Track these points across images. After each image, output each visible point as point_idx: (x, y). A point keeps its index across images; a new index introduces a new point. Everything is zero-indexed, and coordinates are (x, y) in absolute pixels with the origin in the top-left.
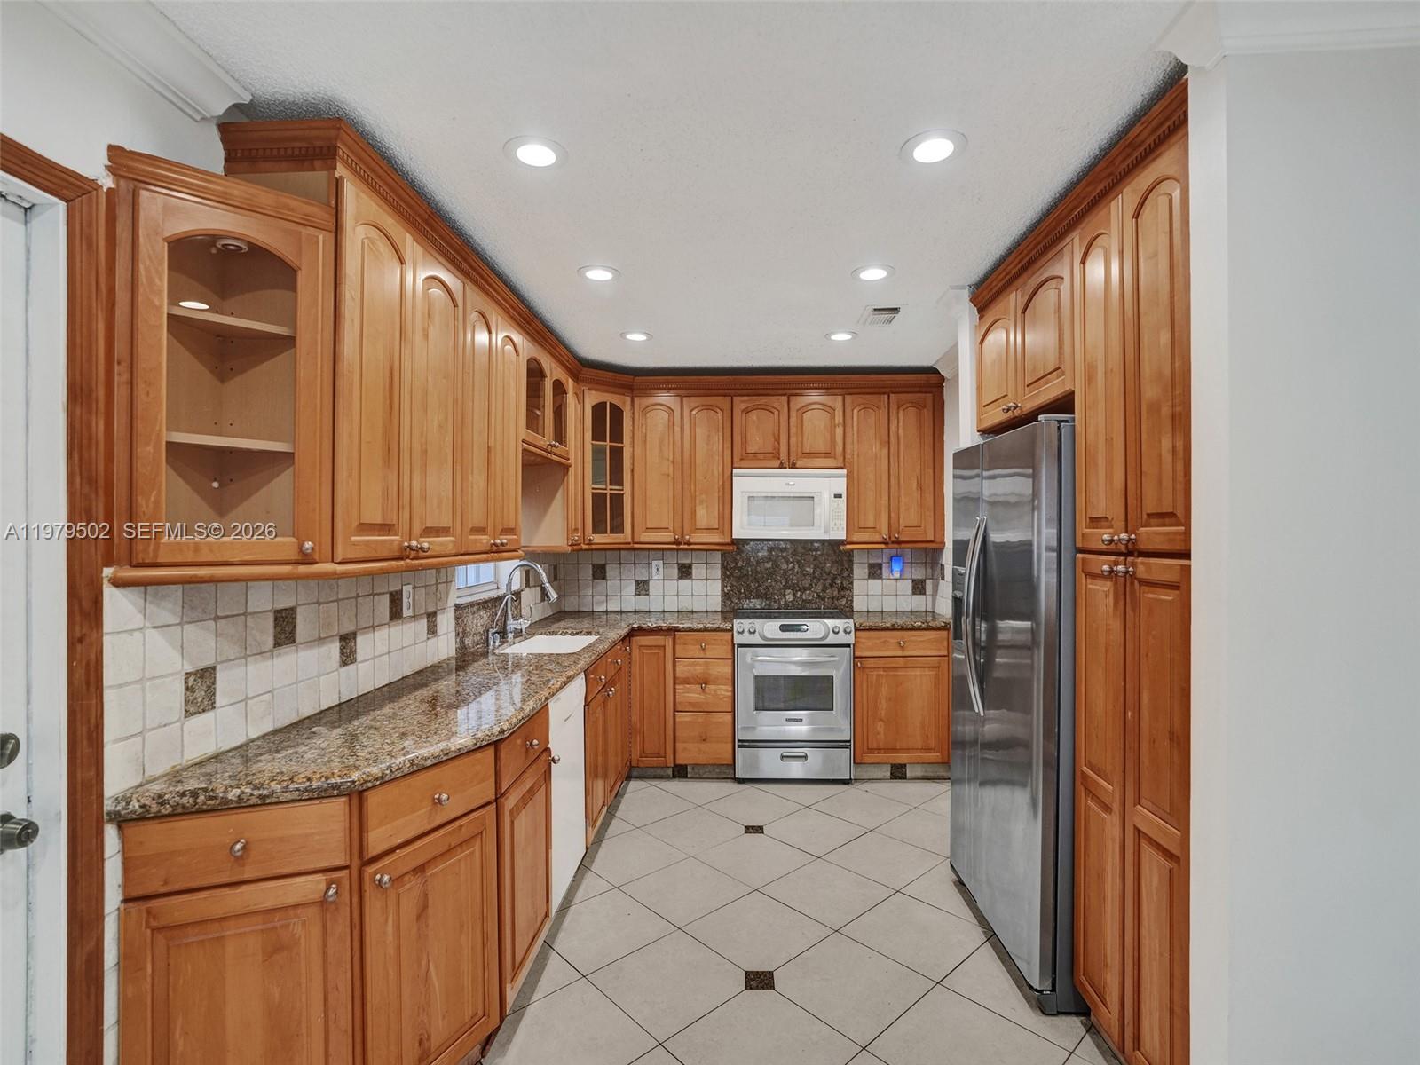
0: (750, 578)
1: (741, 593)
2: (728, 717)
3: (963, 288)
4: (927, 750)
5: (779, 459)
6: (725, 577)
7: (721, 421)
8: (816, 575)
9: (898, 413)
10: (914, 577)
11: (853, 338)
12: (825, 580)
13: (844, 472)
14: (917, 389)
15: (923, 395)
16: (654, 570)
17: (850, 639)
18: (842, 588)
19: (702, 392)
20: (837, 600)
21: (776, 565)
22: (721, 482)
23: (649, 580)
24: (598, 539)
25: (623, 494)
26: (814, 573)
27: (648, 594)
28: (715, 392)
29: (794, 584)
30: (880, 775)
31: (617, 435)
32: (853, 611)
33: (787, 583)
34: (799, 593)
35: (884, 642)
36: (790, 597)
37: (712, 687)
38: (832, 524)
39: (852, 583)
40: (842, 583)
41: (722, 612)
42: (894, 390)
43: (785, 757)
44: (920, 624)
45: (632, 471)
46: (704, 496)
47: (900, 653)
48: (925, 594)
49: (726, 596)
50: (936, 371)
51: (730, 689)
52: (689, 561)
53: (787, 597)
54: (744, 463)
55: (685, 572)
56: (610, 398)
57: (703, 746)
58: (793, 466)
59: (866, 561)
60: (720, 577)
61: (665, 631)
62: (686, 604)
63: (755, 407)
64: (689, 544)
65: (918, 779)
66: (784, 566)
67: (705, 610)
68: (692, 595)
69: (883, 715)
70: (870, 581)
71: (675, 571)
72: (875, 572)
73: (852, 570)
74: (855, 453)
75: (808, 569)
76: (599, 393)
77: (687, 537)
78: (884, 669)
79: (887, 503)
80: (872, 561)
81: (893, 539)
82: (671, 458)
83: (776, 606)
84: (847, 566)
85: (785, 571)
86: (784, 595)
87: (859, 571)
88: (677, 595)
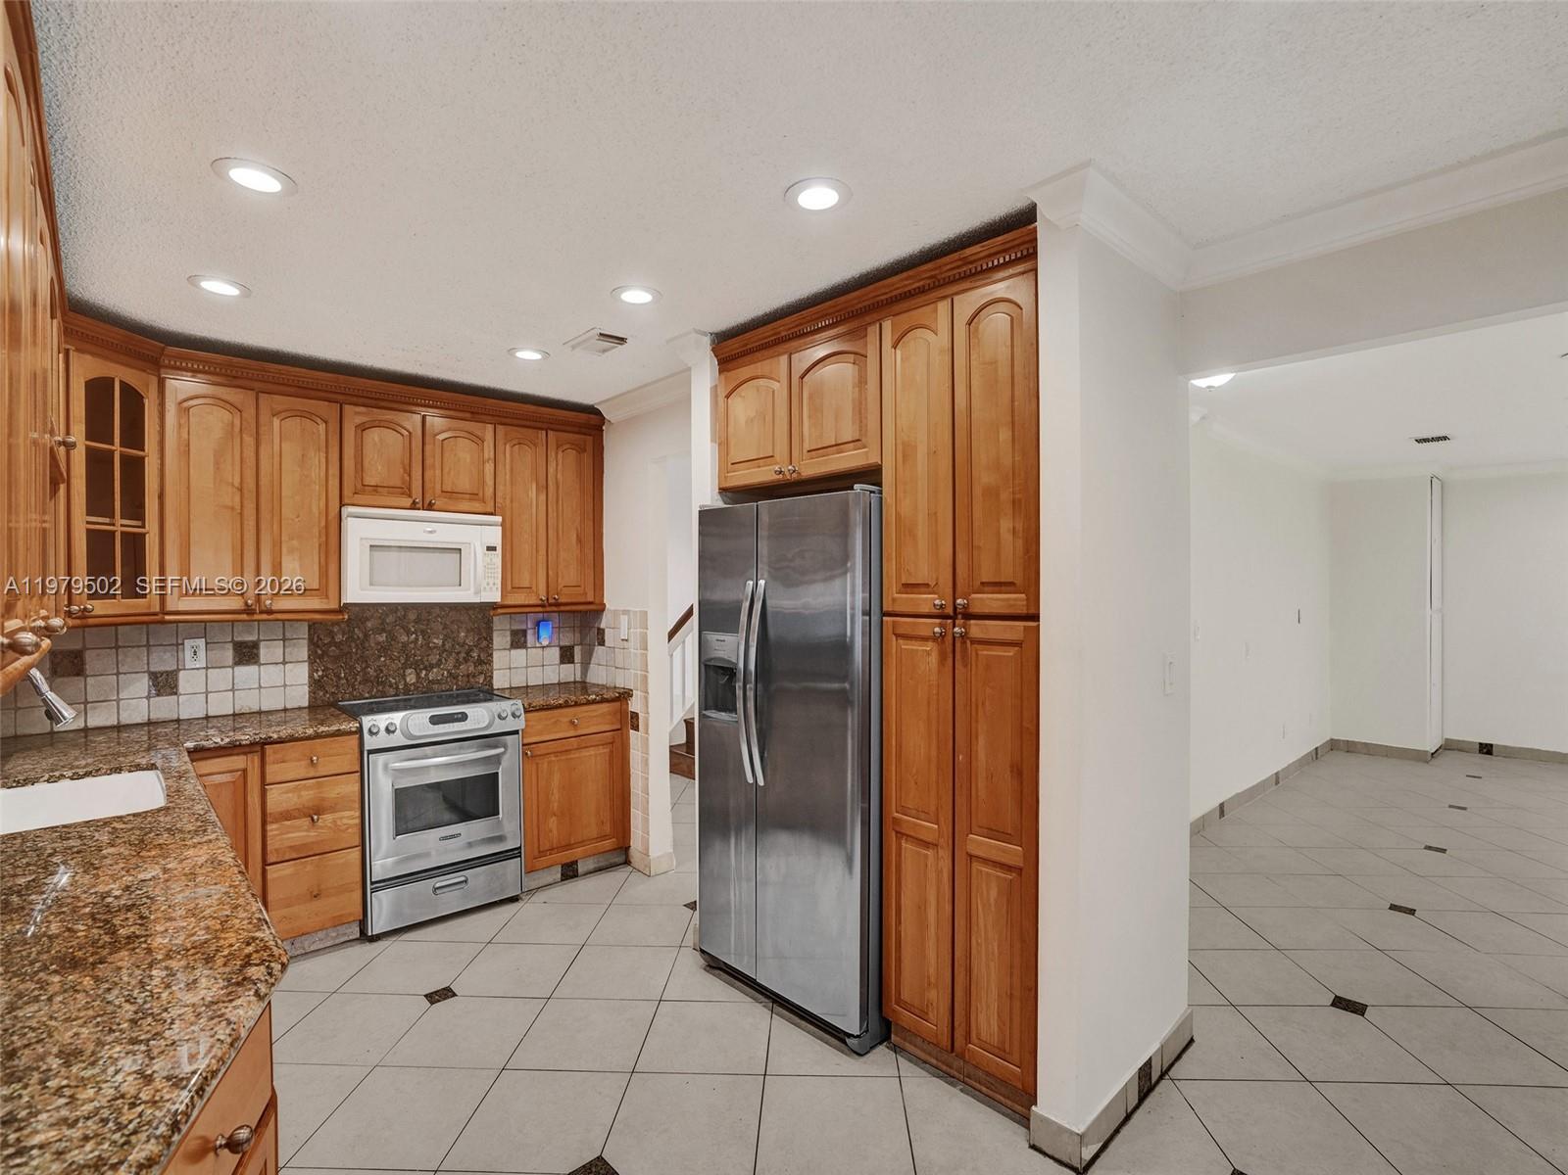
0: (354, 657)
1: (340, 678)
2: (356, 854)
3: (704, 334)
4: (603, 838)
5: (410, 496)
6: (313, 659)
7: (323, 437)
8: (447, 647)
9: (557, 453)
10: (562, 644)
11: (544, 358)
12: (458, 653)
13: (499, 519)
14: (576, 429)
15: (583, 436)
16: (188, 654)
17: (519, 724)
18: (480, 662)
19: (292, 390)
20: (474, 676)
21: (392, 638)
22: (323, 524)
23: (178, 670)
24: (99, 607)
25: (144, 535)
26: (444, 645)
27: (176, 694)
28: (313, 393)
29: (417, 661)
30: (550, 880)
31: (134, 434)
32: (493, 689)
33: (407, 660)
34: (424, 672)
35: (555, 722)
36: (411, 678)
37: (328, 818)
38: (484, 584)
39: (491, 655)
40: (479, 656)
41: (309, 707)
42: (552, 426)
43: (438, 888)
44: (594, 697)
45: (161, 496)
46: (295, 543)
47: (572, 733)
48: (573, 662)
49: (316, 685)
50: (598, 413)
51: (358, 814)
52: (253, 638)
53: (408, 680)
54: (358, 498)
55: (246, 654)
56: (121, 373)
57: (317, 905)
58: (430, 507)
59: (508, 627)
60: (306, 658)
61: (246, 745)
62: (248, 702)
63: (377, 423)
64: (270, 612)
65: (591, 873)
66: (404, 638)
67: (281, 707)
68: (260, 687)
69: (555, 808)
70: (513, 652)
71: (229, 654)
72: (518, 641)
73: (492, 640)
74: (508, 497)
75: (435, 641)
76: (99, 361)
77: (268, 602)
78: (555, 753)
79: (545, 557)
80: (516, 627)
81: (551, 601)
82: (237, 481)
83: (392, 691)
84: (484, 635)
85: (405, 645)
86: (404, 677)
87: (500, 639)
88: (233, 690)
